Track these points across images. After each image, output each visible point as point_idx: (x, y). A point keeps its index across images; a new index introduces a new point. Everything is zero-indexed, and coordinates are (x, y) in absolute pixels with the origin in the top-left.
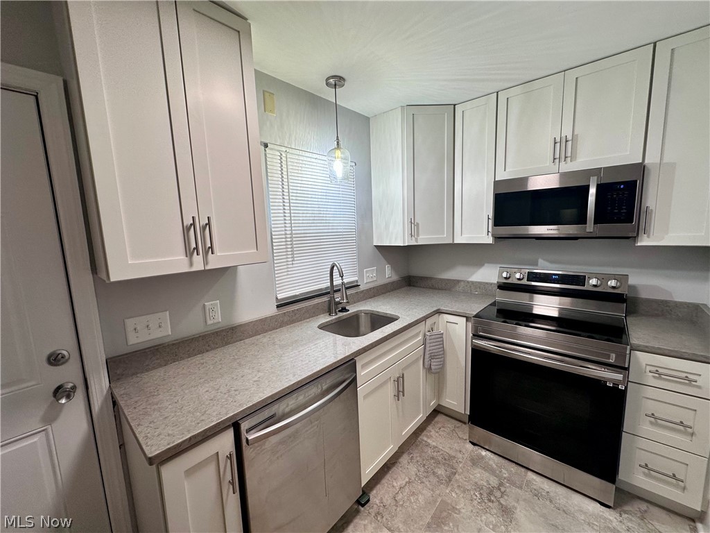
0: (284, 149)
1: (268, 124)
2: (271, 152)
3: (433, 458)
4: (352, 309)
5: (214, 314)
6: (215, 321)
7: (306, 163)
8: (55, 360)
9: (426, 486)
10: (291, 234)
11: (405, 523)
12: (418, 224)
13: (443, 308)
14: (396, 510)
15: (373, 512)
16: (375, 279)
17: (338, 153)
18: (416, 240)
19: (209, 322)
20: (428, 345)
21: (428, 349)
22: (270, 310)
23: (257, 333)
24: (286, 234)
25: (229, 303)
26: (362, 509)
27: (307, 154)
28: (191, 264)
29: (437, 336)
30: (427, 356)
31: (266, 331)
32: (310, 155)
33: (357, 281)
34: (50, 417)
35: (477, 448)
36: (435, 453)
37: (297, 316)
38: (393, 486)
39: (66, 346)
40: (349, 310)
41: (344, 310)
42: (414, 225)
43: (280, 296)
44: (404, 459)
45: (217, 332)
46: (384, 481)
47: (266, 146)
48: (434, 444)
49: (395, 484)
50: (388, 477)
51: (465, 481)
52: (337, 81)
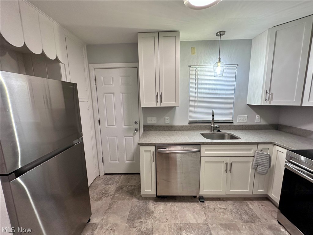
0: (197, 66)
1: (192, 59)
2: (192, 68)
3: (246, 211)
4: (223, 132)
5: (167, 121)
6: (168, 123)
7: (208, 70)
8: (136, 123)
9: (232, 216)
10: (197, 98)
11: (212, 217)
12: (272, 94)
13: (276, 142)
14: (212, 211)
15: (203, 206)
16: (246, 121)
17: (219, 64)
18: (270, 103)
19: (166, 123)
20: (255, 157)
21: (255, 159)
22: (186, 124)
23: (180, 130)
24: (195, 98)
25: (172, 118)
26: (200, 202)
27: (208, 66)
28: (157, 105)
29: (265, 155)
30: (254, 162)
31: (183, 130)
32: (210, 66)
33: (232, 120)
34: (134, 134)
35: (280, 225)
36: (249, 211)
37: (196, 128)
38: (217, 205)
39: (138, 121)
40: (221, 131)
41: (219, 131)
42: (268, 94)
43: (190, 120)
44: (230, 202)
45: (167, 126)
46: (214, 202)
47: (190, 66)
48: (252, 208)
49: (218, 205)
50: (217, 202)
51: (256, 229)
52: (221, 33)
